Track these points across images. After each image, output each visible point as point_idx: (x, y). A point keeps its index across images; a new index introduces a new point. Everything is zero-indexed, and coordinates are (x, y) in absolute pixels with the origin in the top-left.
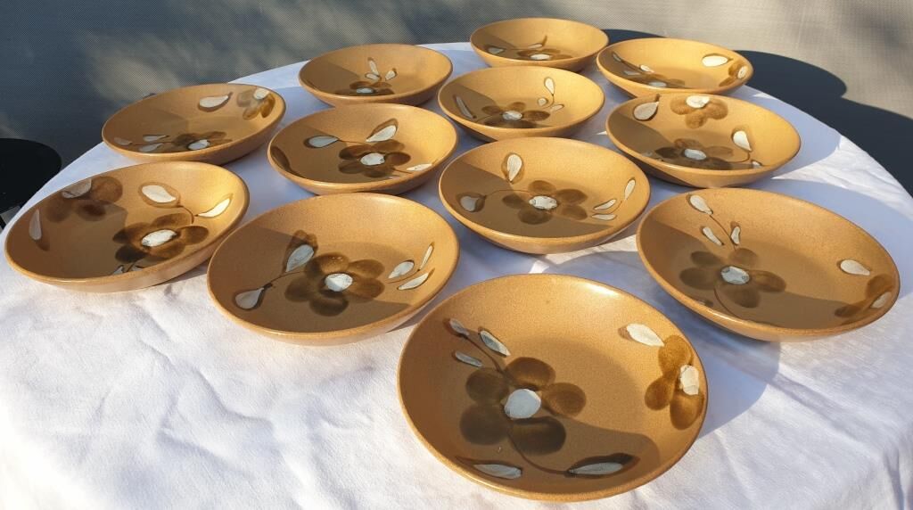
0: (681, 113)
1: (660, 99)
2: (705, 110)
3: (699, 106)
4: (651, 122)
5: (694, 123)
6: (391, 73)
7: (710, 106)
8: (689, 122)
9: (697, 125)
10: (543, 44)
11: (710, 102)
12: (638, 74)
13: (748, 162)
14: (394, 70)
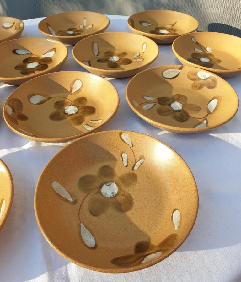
0: (192, 80)
1: (183, 68)
2: (206, 81)
3: (203, 78)
4: (172, 80)
5: (196, 87)
6: (91, 26)
7: (209, 80)
8: (194, 86)
9: (197, 88)
10: (173, 25)
11: (210, 77)
12: (201, 51)
13: (201, 120)
14: (92, 25)
